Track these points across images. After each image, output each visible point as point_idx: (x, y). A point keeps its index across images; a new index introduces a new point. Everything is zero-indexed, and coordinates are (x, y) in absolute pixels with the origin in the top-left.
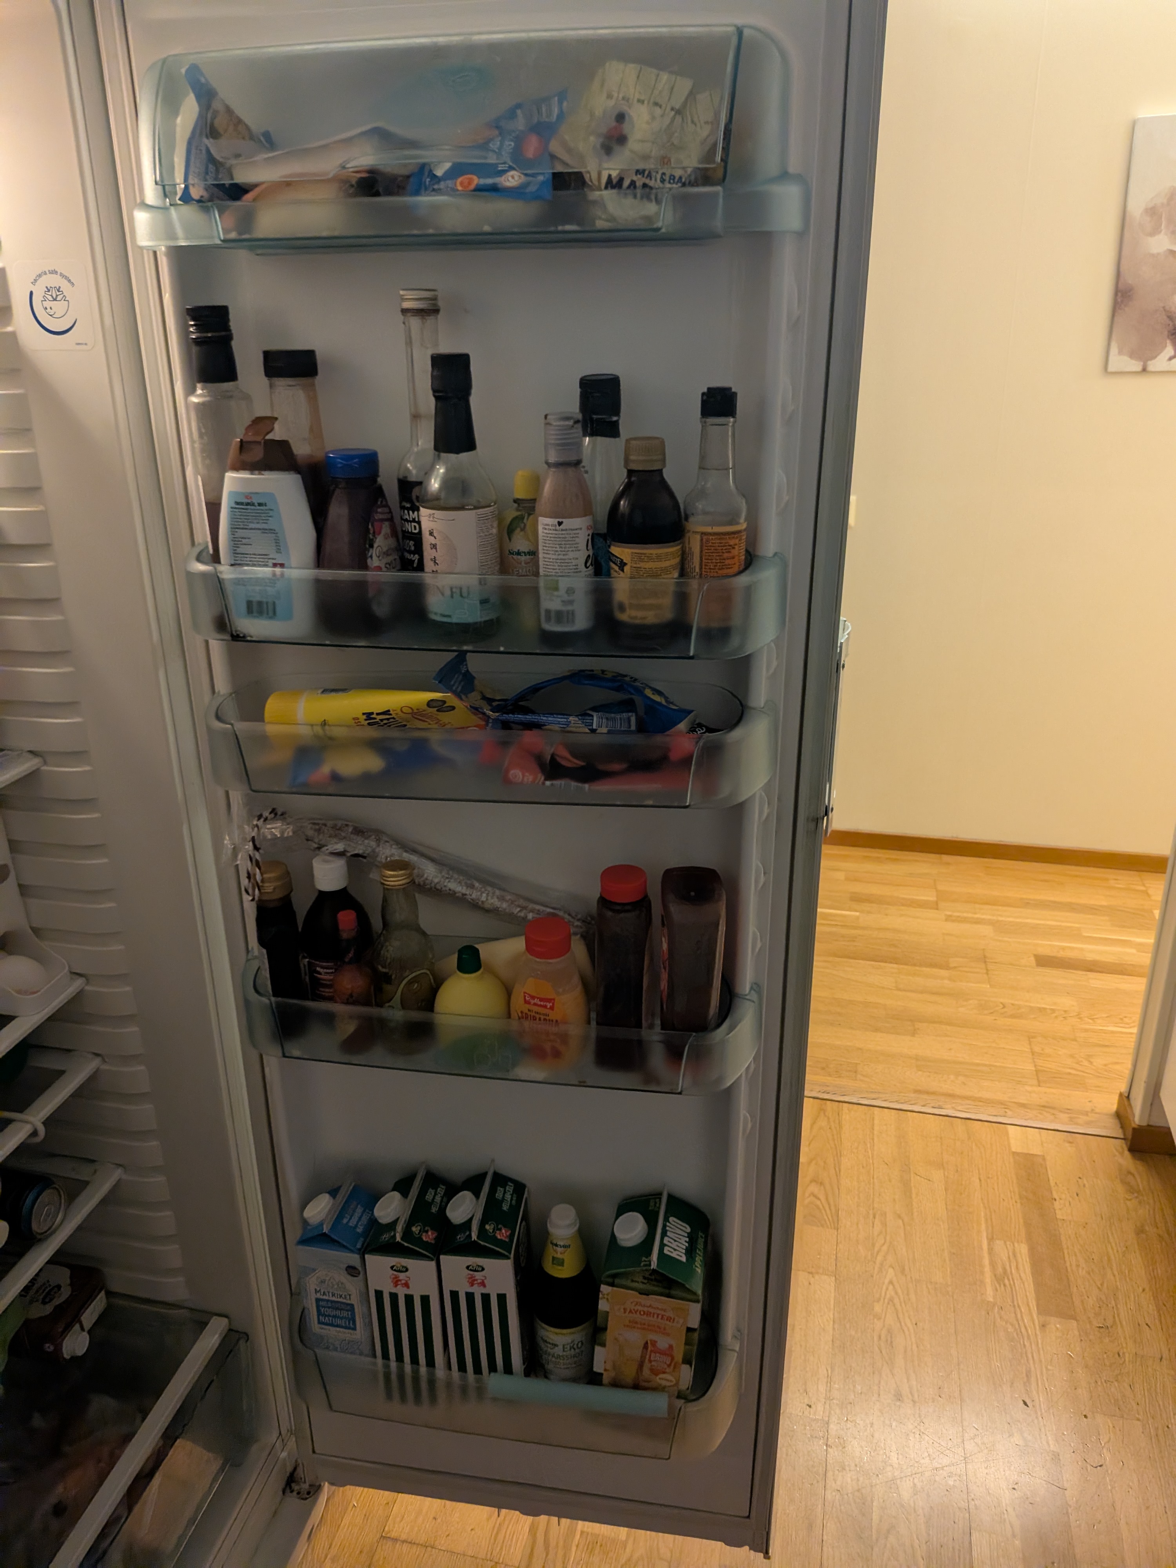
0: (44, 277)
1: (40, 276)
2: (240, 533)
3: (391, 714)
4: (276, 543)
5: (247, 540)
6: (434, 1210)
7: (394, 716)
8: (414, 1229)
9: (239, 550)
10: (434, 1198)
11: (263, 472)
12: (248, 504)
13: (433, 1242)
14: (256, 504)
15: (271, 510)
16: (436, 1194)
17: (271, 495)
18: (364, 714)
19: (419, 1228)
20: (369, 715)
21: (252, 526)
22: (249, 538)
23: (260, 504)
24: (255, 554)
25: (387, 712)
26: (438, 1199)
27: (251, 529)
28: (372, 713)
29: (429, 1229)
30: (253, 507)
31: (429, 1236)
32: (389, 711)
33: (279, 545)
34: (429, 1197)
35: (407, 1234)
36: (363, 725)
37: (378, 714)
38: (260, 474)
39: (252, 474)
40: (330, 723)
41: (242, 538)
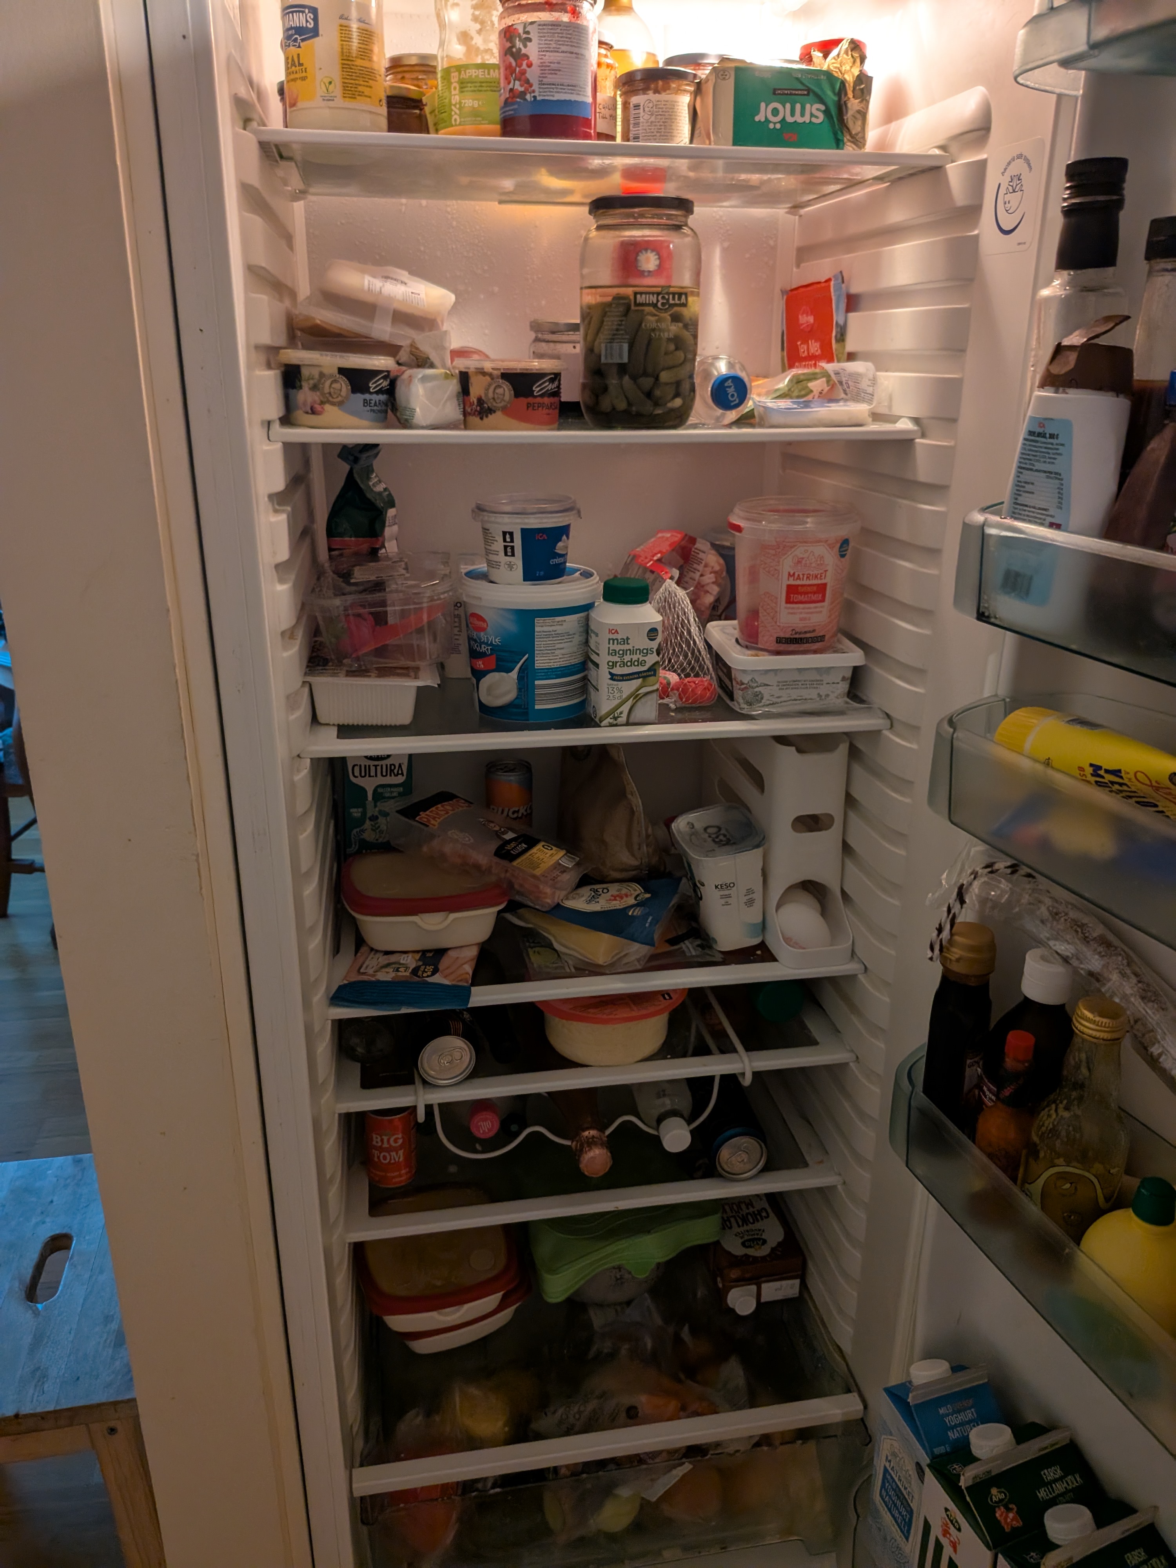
0: (1013, 164)
1: (1009, 163)
2: (1027, 476)
3: (1121, 777)
4: (1059, 493)
5: (1031, 486)
6: (1042, 1494)
7: (1126, 781)
8: (994, 1491)
9: (1021, 500)
10: (1055, 1481)
11: (1068, 390)
12: (1039, 435)
13: (1007, 1529)
14: (1048, 436)
15: (1063, 445)
16: (1061, 1479)
17: (1067, 424)
18: (1091, 765)
19: (1002, 1496)
20: (1096, 768)
21: (1038, 466)
22: (1033, 484)
23: (1052, 436)
24: (1034, 508)
25: (1117, 773)
26: (1059, 1487)
27: (1037, 471)
28: (1100, 768)
29: (1015, 1509)
30: (1043, 440)
31: (1007, 1517)
32: (1120, 771)
33: (1062, 497)
34: (1050, 1474)
35: (980, 1488)
36: (1088, 782)
37: (1107, 771)
38: (1064, 392)
39: (1056, 392)
40: (1054, 766)
41: (1026, 483)
